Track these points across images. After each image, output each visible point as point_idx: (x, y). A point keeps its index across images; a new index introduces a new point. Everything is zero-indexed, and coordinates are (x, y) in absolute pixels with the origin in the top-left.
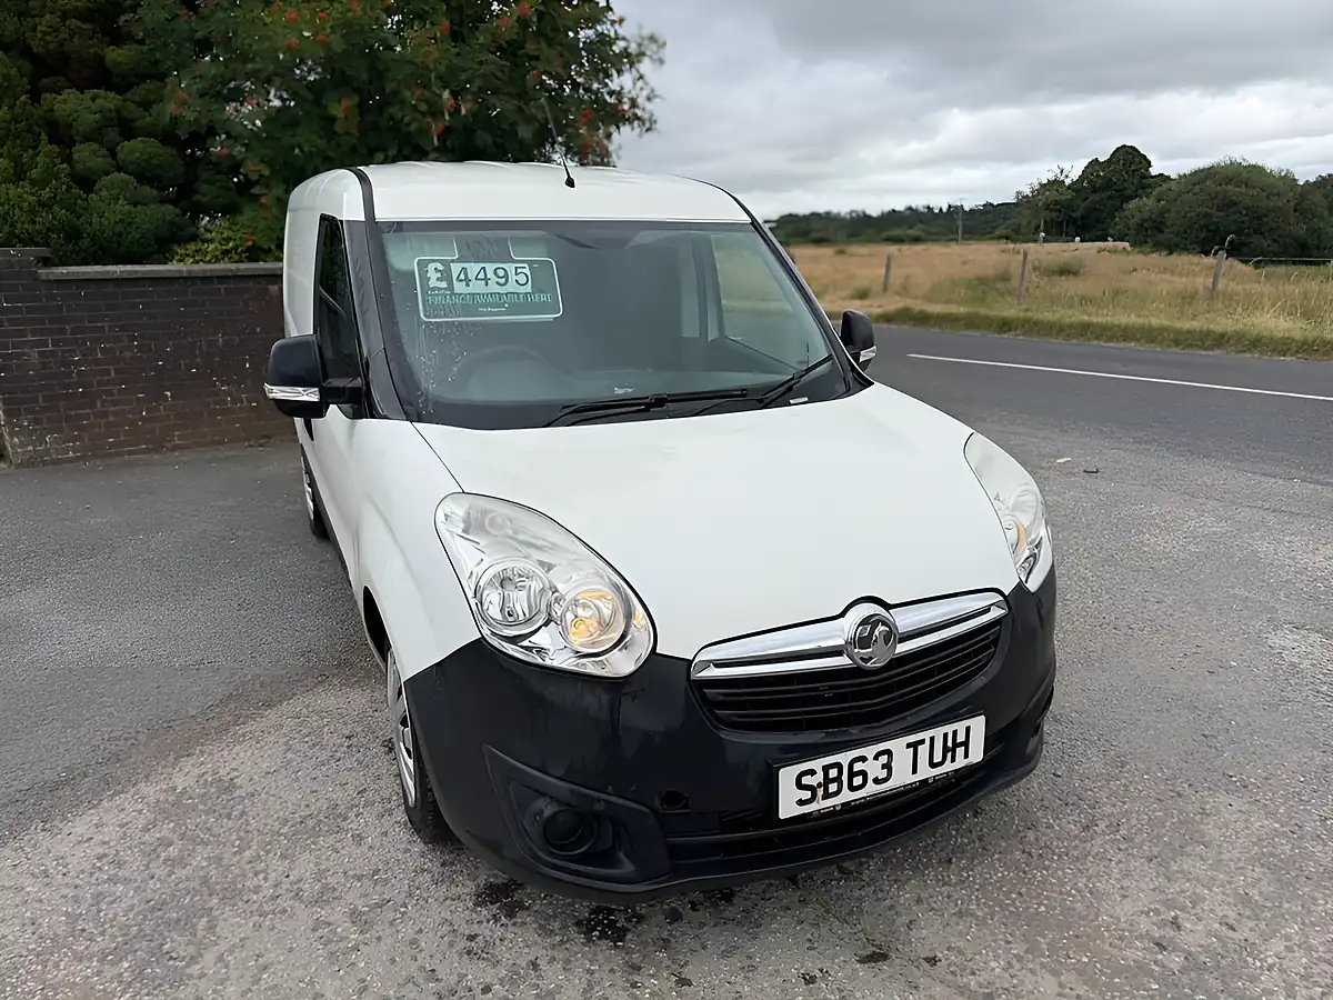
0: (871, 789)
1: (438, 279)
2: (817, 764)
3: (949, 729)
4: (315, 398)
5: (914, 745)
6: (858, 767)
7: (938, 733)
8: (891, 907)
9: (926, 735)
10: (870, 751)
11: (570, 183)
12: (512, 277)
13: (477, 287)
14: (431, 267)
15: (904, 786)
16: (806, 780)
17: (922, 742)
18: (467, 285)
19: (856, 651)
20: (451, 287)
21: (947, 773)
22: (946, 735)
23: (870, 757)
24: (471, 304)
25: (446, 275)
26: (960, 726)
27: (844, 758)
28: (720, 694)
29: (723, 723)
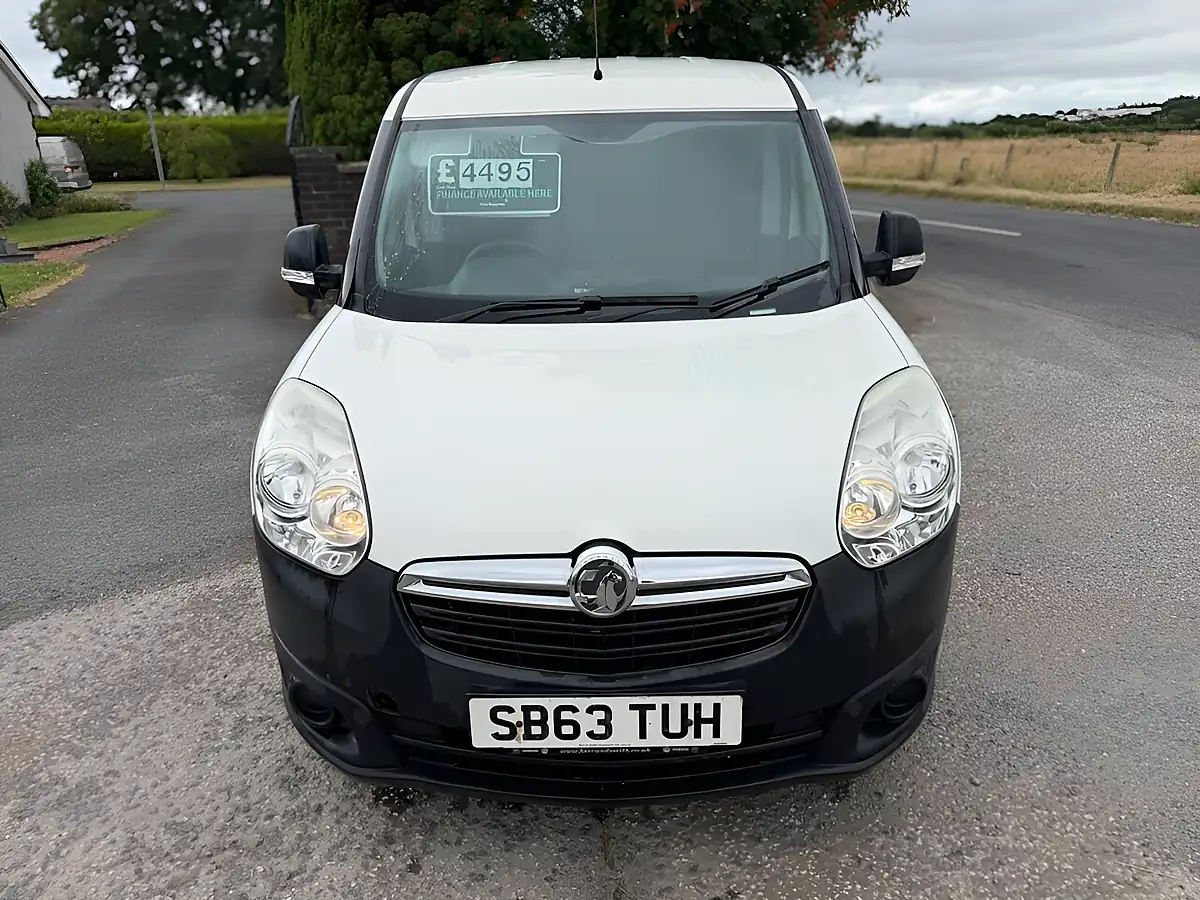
0: (583, 742)
1: (448, 175)
2: (517, 703)
3: (691, 701)
4: (310, 281)
5: (643, 709)
6: (565, 715)
7: (675, 702)
8: (661, 867)
9: (658, 701)
10: (582, 703)
11: (598, 76)
12: (514, 172)
13: (481, 182)
14: (442, 164)
15: (630, 749)
16: (501, 715)
17: (652, 707)
18: (472, 180)
19: (578, 594)
20: (457, 181)
21: (690, 747)
22: (684, 707)
23: (583, 708)
24: (474, 199)
25: (454, 172)
26: (707, 703)
27: (550, 703)
28: (427, 611)
29: (428, 638)
